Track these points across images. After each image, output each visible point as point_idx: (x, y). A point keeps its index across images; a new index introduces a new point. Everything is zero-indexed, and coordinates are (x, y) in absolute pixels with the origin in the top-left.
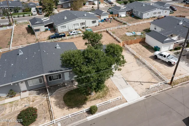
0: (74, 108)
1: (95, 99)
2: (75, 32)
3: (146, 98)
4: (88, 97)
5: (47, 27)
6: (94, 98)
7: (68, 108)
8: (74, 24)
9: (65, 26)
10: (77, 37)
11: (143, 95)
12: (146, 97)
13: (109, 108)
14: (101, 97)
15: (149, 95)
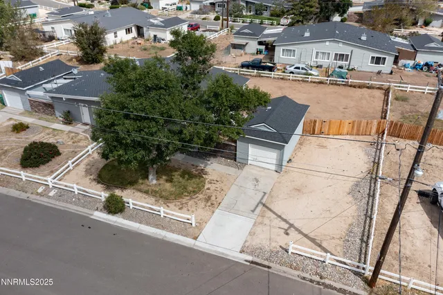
0: (102, 184)
1: (146, 192)
2: (298, 68)
3: (248, 264)
4: (140, 181)
5: (263, 47)
6: (146, 189)
7: (94, 180)
8: (317, 53)
9: (294, 51)
10: (295, 80)
11: (251, 253)
12: (252, 262)
13: (148, 224)
14: (161, 197)
15: (266, 263)
